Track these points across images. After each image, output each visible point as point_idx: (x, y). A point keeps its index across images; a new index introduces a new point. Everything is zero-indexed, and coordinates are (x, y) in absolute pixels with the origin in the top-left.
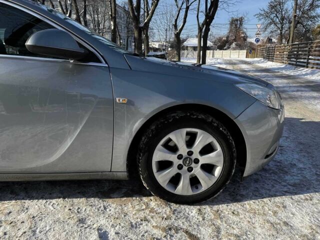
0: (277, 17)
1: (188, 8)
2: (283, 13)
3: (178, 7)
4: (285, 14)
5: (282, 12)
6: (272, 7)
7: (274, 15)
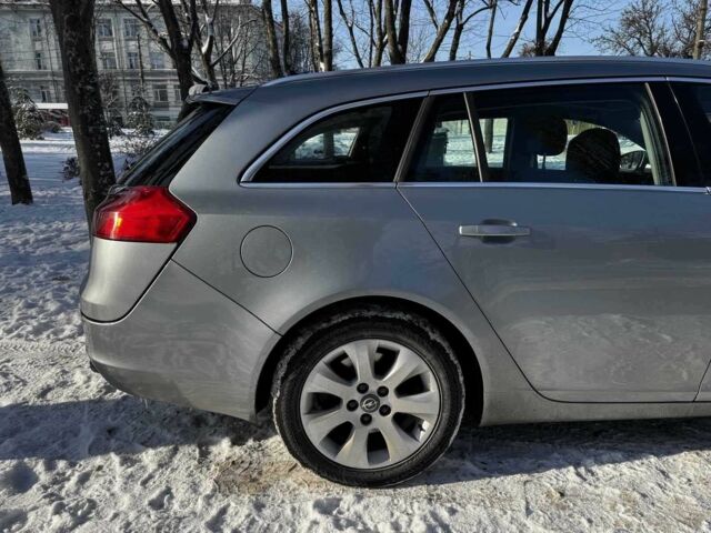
0: (641, 45)
1: (460, 28)
2: (654, 35)
3: (437, 27)
4: (658, 38)
5: (650, 33)
6: (630, 22)
7: (636, 40)
